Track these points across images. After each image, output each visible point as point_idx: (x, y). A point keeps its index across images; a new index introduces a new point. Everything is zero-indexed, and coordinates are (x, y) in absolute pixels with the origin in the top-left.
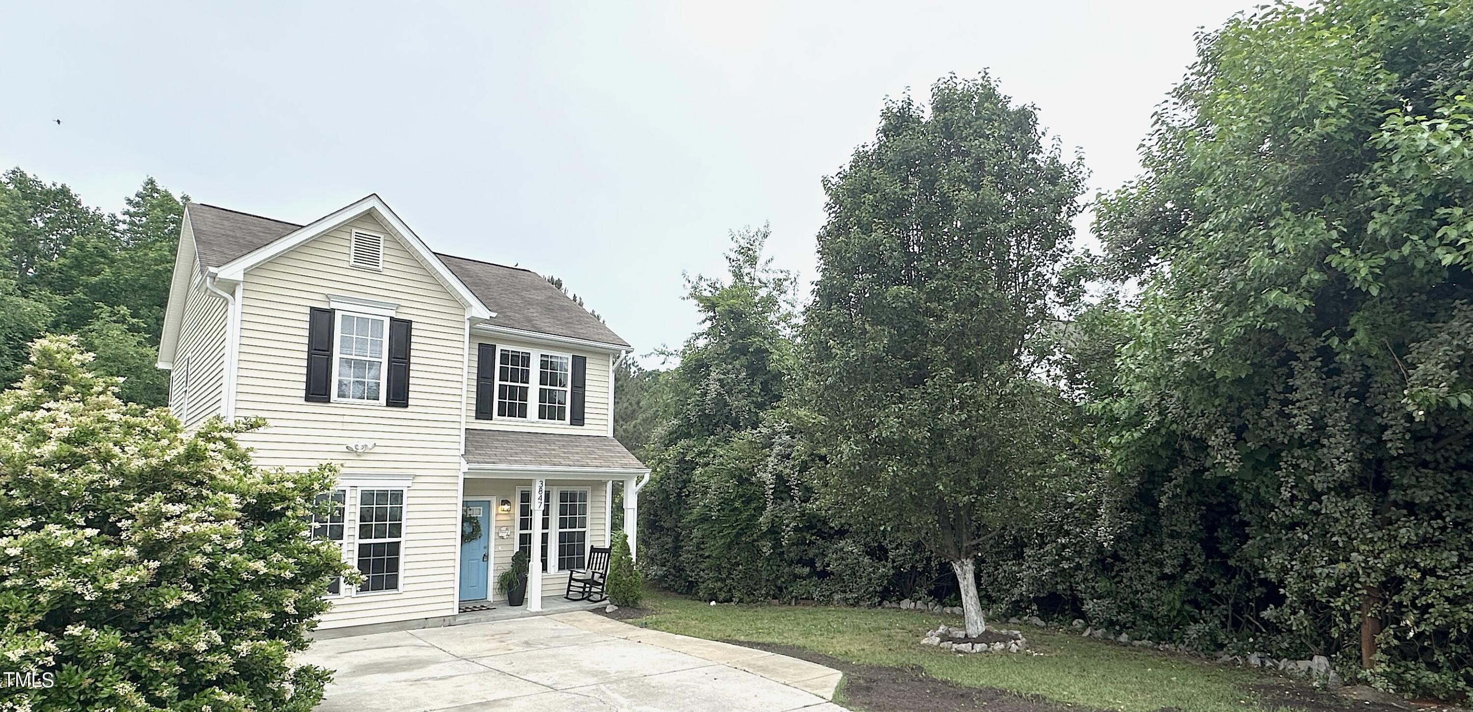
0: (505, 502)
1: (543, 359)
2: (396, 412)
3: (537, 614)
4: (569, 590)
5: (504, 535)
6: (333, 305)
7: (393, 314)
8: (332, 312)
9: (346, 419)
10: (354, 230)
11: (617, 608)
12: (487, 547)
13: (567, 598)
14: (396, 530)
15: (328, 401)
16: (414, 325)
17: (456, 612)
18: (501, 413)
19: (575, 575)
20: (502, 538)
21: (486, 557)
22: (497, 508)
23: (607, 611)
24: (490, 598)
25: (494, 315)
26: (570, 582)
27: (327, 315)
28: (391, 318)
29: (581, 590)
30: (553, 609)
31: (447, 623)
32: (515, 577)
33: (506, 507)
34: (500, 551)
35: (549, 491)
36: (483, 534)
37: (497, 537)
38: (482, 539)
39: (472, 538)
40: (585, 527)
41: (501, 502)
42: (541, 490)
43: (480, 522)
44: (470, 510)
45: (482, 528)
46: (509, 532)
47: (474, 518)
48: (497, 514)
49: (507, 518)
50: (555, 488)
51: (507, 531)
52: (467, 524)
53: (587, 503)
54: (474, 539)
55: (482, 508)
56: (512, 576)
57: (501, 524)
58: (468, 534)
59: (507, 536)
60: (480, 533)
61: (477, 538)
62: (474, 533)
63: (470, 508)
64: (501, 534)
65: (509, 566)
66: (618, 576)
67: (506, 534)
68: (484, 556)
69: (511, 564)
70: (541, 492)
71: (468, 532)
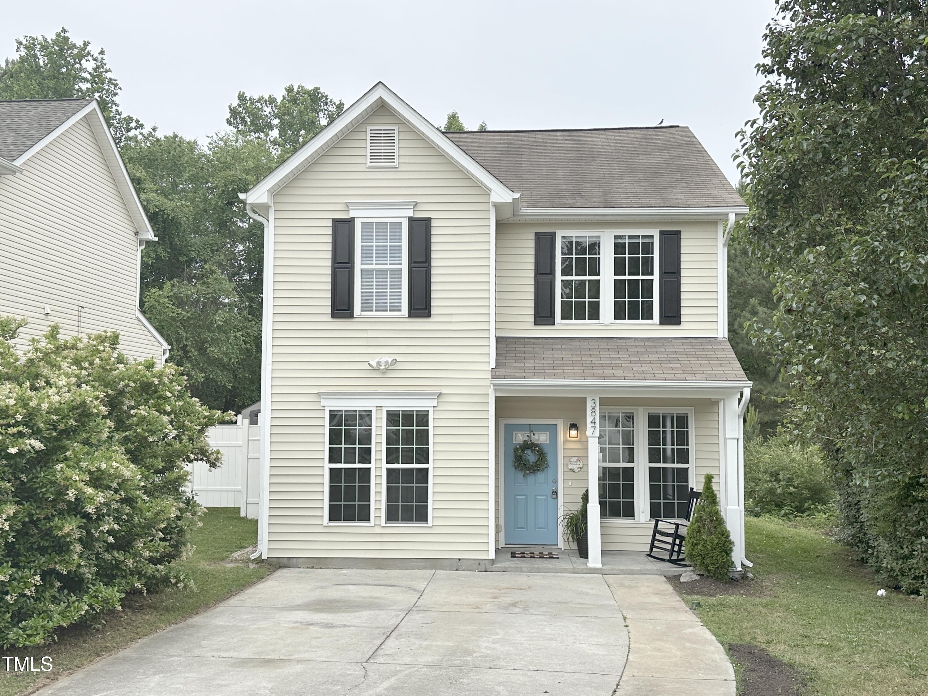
0: (573, 426)
1: (620, 241)
2: (420, 324)
3: (594, 571)
4: (652, 546)
5: (575, 467)
6: (352, 214)
7: (410, 213)
8: (351, 221)
9: (370, 334)
10: (369, 128)
11: (697, 578)
12: (556, 482)
13: (649, 555)
14: (424, 456)
15: (351, 316)
16: (434, 223)
17: (492, 556)
18: (566, 316)
19: (662, 526)
20: (573, 470)
21: (555, 492)
22: (565, 434)
23: (682, 579)
24: (561, 545)
25: (517, 196)
26: (654, 536)
27: (347, 225)
28: (410, 218)
29: (669, 547)
30: (617, 567)
31: (482, 567)
32: (580, 521)
33: (574, 433)
34: (570, 487)
35: (633, 413)
36: (551, 464)
37: (566, 470)
38: (550, 471)
39: (536, 469)
40: (688, 462)
41: (569, 426)
42: (594, 411)
43: (546, 450)
44: (534, 435)
45: (549, 458)
46: (581, 464)
47: (536, 445)
48: (565, 441)
49: (578, 446)
50: (641, 409)
51: (578, 463)
52: (529, 452)
53: (689, 430)
54: (538, 470)
55: (548, 433)
56: (577, 519)
57: (569, 453)
58: (531, 464)
59: (579, 469)
60: (547, 464)
61: (543, 470)
62: (538, 463)
63: (535, 432)
64: (570, 466)
65: (579, 507)
66: (697, 532)
67: (578, 466)
68: (553, 492)
69: (581, 504)
70: (593, 414)
71: (531, 462)
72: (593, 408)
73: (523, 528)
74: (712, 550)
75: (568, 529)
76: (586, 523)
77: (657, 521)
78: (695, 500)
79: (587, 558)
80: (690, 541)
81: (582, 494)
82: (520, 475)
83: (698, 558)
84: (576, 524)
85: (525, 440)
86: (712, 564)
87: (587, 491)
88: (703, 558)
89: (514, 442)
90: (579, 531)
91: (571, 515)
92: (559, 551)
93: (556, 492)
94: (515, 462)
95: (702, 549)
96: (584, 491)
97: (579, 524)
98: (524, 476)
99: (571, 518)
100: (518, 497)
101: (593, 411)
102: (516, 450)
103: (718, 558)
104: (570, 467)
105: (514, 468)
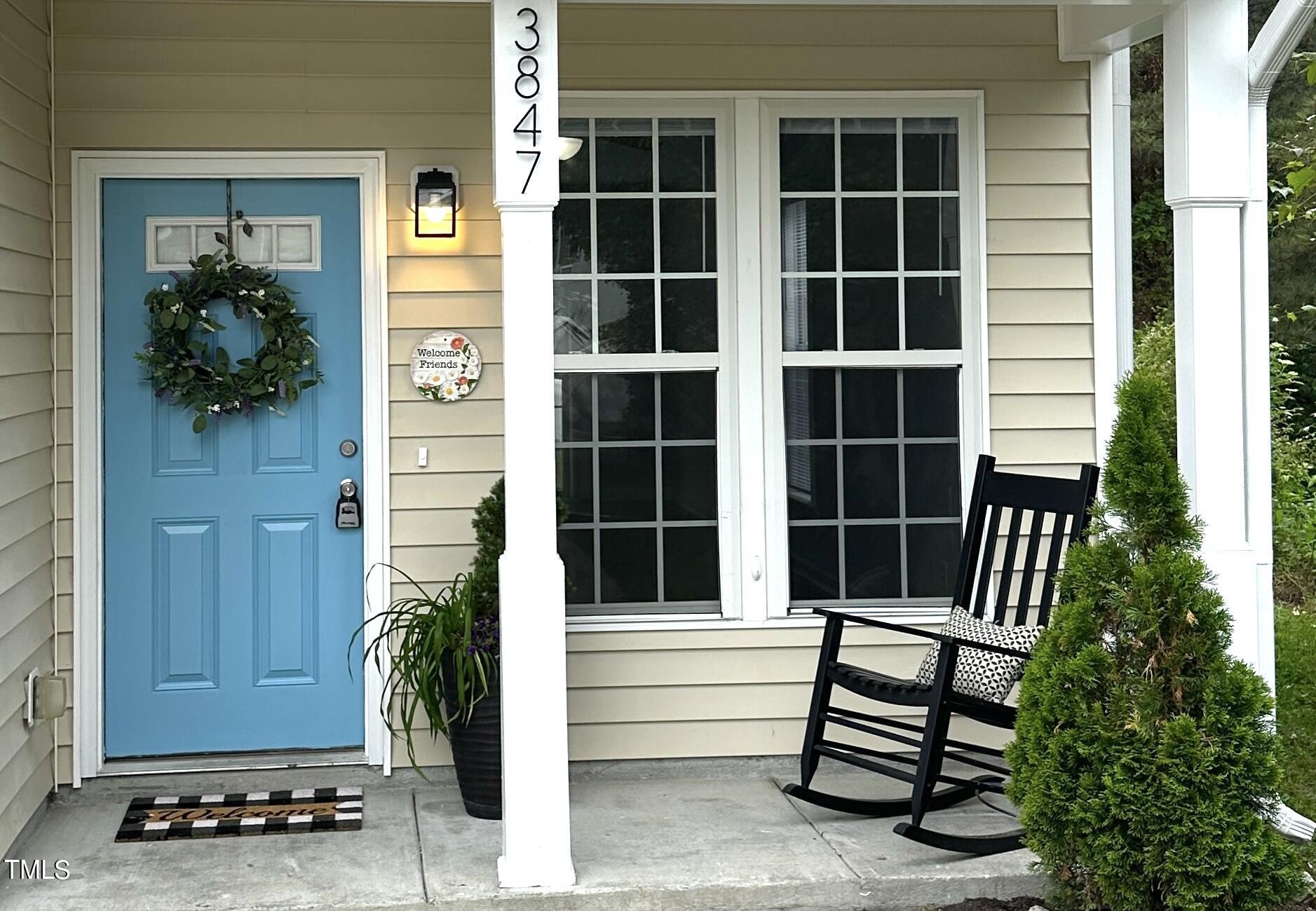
0: (433, 181)
4: (815, 746)
5: (446, 380)
12: (354, 450)
20: (433, 394)
21: (352, 502)
22: (394, 222)
24: (377, 751)
26: (821, 695)
32: (466, 641)
33: (436, 215)
34: (423, 472)
35: (711, 122)
36: (329, 370)
37: (402, 393)
38: (328, 400)
39: (256, 391)
40: (953, 342)
41: (414, 181)
42: (529, 69)
43: (304, 303)
44: (248, 230)
45: (324, 339)
46: (475, 360)
47: (262, 279)
48: (398, 258)
49: (455, 278)
50: (747, 102)
51: (460, 360)
52: (224, 313)
53: (963, 194)
54: (271, 398)
55: (316, 222)
56: (453, 629)
57: (418, 313)
58: (235, 368)
59: (465, 389)
60: (311, 367)
61: (293, 395)
62: (268, 363)
63: (252, 220)
64: (423, 376)
65: (463, 564)
66: (1090, 696)
67: (457, 373)
68: (343, 499)
69: (474, 552)
70: (527, 89)
71: (234, 359)
72: (528, 55)
73: (199, 677)
74: (1190, 800)
75: (407, 676)
76: (495, 649)
77: (835, 624)
78: (1007, 513)
79: (498, 815)
80: (1053, 746)
81: (477, 503)
82: (180, 423)
83: (1104, 839)
84: (448, 655)
85: (204, 259)
86: (1187, 876)
87: (500, 489)
88: (1137, 844)
89: (152, 267)
90: (462, 687)
91: (425, 610)
92: (369, 778)
93: (357, 500)
94: (154, 362)
95: (1130, 791)
96: (482, 491)
97: (459, 654)
98: (197, 429)
99: (424, 624)
100: (170, 530)
101: (527, 74)
102: (157, 301)
103: (1228, 844)
104: (418, 382)
105: (149, 393)
